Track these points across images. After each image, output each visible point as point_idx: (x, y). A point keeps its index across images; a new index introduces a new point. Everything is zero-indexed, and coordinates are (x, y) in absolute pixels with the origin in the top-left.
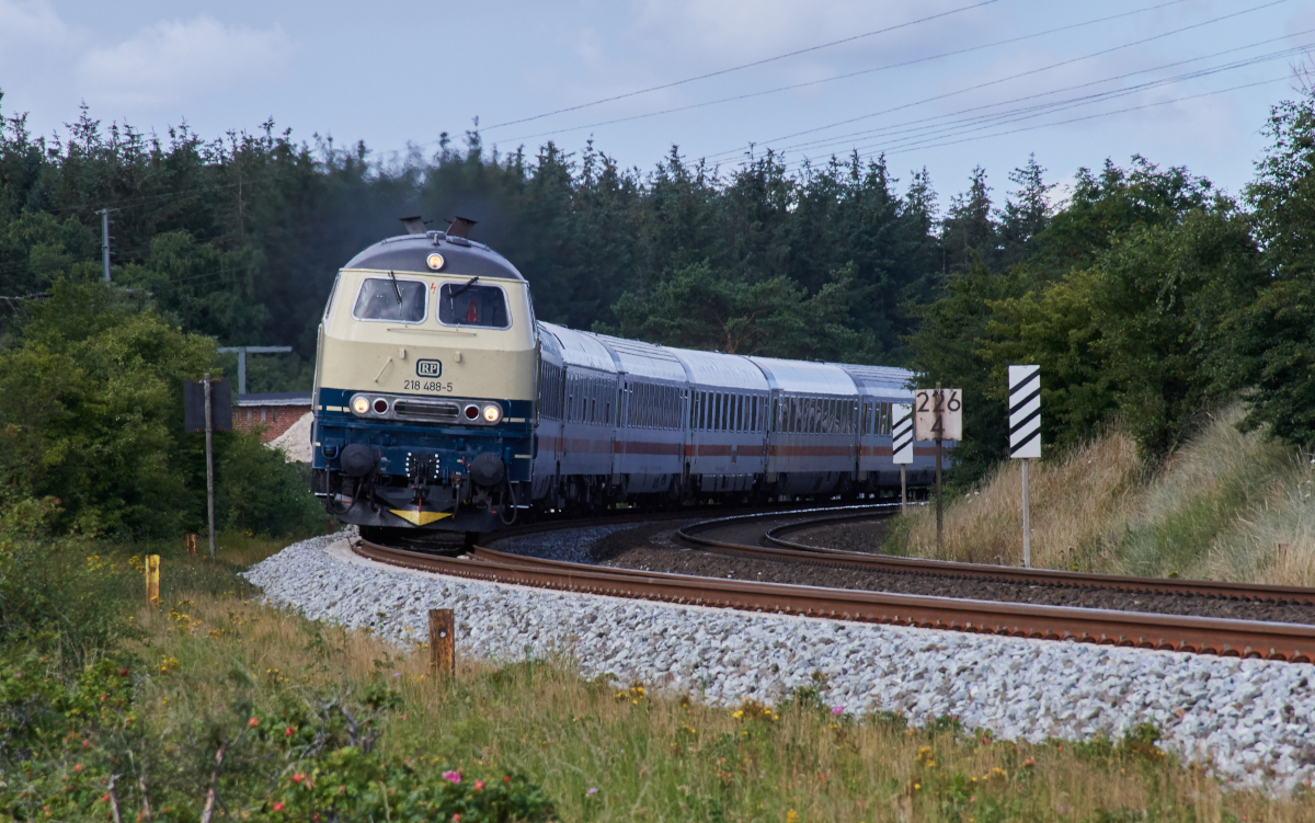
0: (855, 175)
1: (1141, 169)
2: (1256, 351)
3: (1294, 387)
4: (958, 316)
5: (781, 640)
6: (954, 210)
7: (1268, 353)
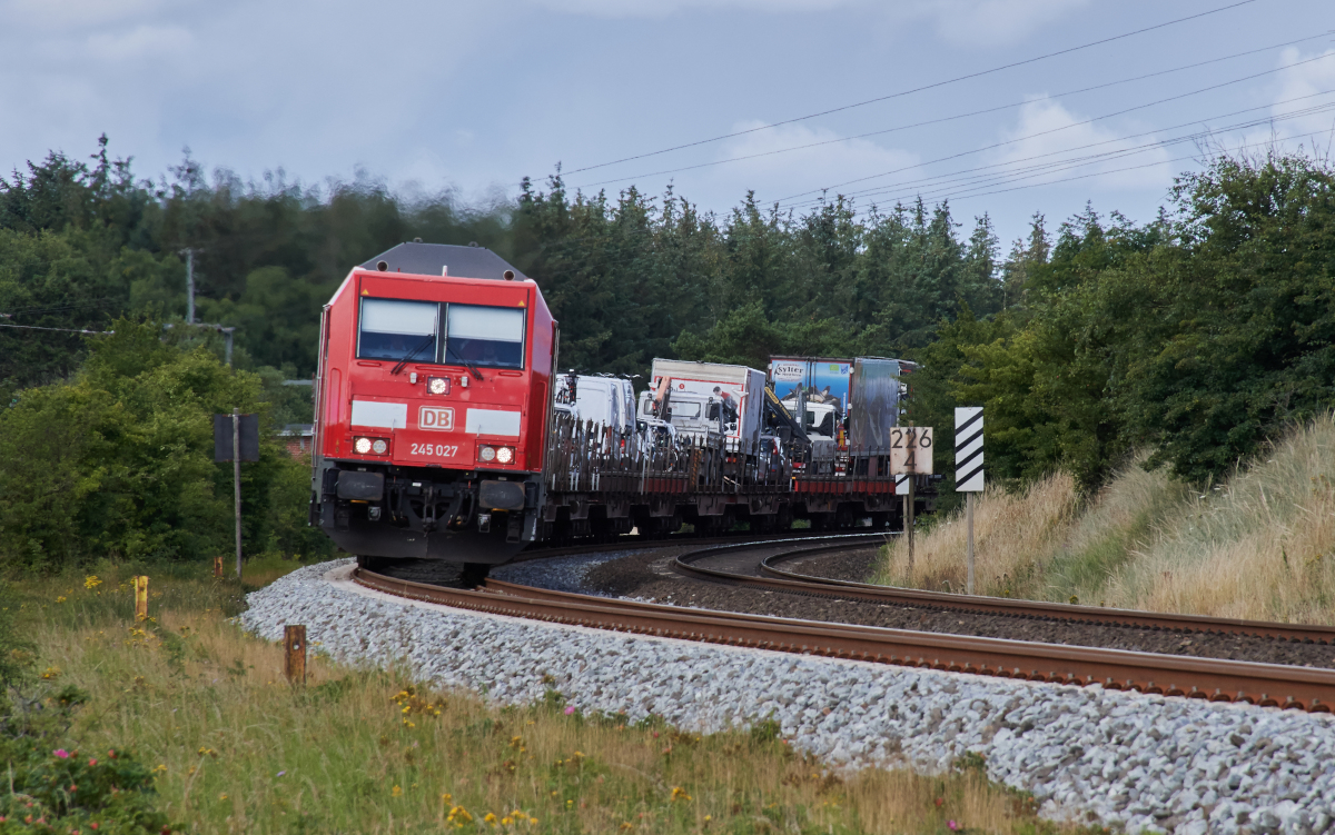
0: (920, 220)
1: (1118, 225)
2: (1159, 398)
3: (1193, 430)
4: (945, 359)
5: (581, 653)
6: (1015, 253)
7: (1169, 399)
